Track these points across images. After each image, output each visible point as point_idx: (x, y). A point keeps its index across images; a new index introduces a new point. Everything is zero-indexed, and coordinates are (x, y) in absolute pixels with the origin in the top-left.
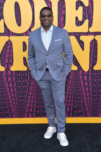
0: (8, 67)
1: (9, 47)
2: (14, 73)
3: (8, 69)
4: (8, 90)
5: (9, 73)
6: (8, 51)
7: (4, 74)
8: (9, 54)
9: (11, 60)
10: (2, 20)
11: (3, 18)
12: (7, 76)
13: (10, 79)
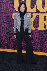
0: (36, 28)
1: (38, 18)
2: (39, 31)
3: (36, 29)
4: (36, 39)
5: (37, 31)
6: (37, 20)
7: (35, 31)
8: (38, 22)
9: (38, 25)
10: (36, 6)
11: (36, 5)
12: (36, 32)
13: (37, 33)
